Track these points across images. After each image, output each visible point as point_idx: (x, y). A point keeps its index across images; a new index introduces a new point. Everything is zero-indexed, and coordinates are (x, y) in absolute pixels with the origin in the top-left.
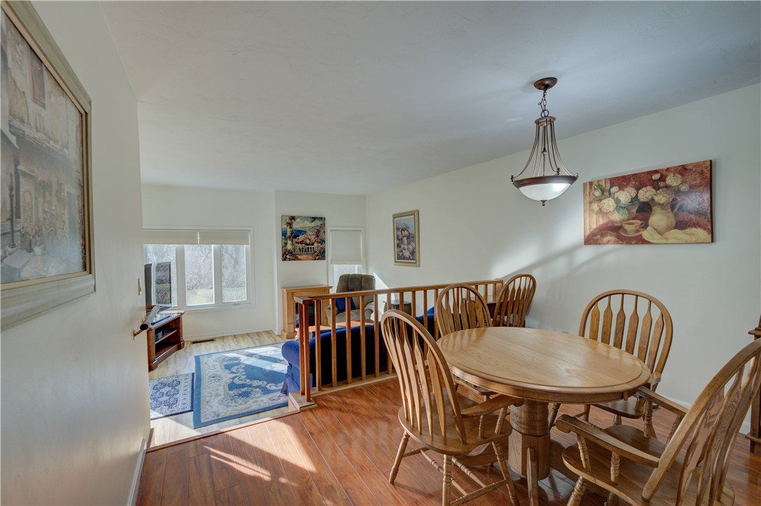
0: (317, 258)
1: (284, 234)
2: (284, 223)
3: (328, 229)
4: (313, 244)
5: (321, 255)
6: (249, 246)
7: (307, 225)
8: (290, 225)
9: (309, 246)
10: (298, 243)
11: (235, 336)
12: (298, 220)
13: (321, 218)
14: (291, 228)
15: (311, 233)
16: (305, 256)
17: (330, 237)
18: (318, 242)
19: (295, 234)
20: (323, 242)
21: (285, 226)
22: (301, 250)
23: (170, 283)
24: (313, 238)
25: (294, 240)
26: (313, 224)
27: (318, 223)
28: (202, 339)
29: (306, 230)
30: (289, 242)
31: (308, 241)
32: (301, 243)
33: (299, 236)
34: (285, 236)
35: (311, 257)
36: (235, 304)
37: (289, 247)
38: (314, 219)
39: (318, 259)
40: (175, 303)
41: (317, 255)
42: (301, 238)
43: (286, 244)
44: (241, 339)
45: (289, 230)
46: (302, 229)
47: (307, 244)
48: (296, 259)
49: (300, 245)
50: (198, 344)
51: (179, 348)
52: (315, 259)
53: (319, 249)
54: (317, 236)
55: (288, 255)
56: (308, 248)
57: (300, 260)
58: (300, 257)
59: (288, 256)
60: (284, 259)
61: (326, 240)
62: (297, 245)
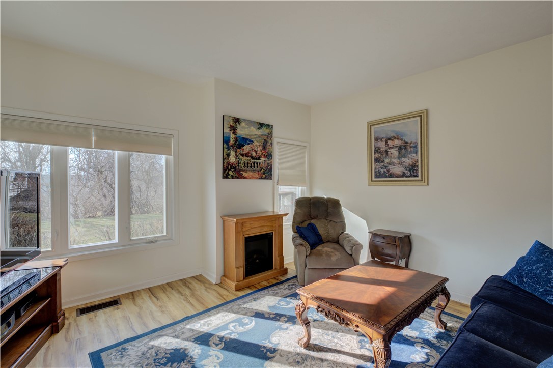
0: (264, 176)
1: (226, 141)
2: (226, 126)
3: (275, 140)
4: (259, 159)
5: (267, 173)
6: (171, 157)
7: (253, 132)
8: (233, 129)
9: (255, 161)
10: (243, 155)
11: (151, 291)
12: (243, 124)
13: (269, 125)
14: (234, 133)
15: (258, 144)
16: (251, 173)
17: (277, 151)
18: (266, 157)
19: (241, 143)
20: (269, 156)
21: (227, 130)
22: (246, 165)
23: (38, 212)
24: (259, 149)
25: (238, 150)
26: (259, 132)
27: (265, 131)
28: (96, 301)
29: (252, 138)
30: (233, 153)
31: (254, 154)
32: (246, 155)
33: (243, 146)
34: (228, 144)
35: (257, 175)
36: (151, 242)
37: (232, 159)
38: (261, 125)
39: (264, 178)
40: (46, 246)
41: (264, 173)
42: (247, 148)
43: (228, 155)
44: (162, 295)
45: (232, 136)
46: (248, 137)
47: (252, 158)
48: (240, 176)
49: (245, 158)
50: (92, 314)
51: (55, 330)
52: (261, 179)
53: (266, 165)
54: (264, 148)
55: (230, 171)
56: (254, 163)
57: (245, 178)
58: (245, 174)
59: (230, 173)
60: (226, 176)
61: (273, 154)
62: (241, 157)
